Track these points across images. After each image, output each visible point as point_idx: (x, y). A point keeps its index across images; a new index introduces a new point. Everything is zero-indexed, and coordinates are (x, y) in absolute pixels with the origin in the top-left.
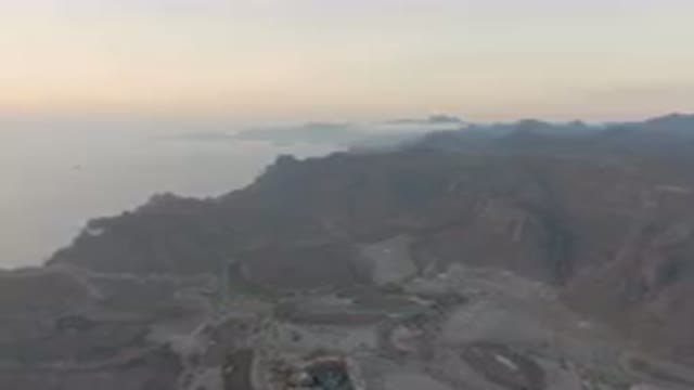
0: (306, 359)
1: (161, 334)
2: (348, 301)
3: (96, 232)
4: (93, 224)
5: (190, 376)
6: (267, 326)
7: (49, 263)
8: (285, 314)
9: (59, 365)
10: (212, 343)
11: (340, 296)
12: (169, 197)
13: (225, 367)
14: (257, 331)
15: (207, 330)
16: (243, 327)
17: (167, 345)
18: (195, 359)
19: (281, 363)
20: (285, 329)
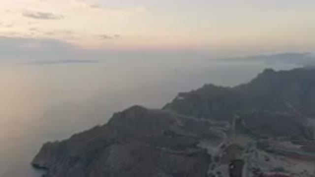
0: (272, 171)
1: (204, 145)
2: (298, 147)
3: (181, 98)
4: (181, 94)
5: (214, 166)
6: (252, 151)
7: (164, 108)
8: (262, 147)
9: (164, 149)
10: (225, 153)
11: (294, 143)
12: (211, 85)
13: (230, 165)
14: (247, 152)
15: (223, 146)
16: (241, 149)
17: (206, 150)
18: (217, 159)
19: (258, 170)
20: (262, 154)
